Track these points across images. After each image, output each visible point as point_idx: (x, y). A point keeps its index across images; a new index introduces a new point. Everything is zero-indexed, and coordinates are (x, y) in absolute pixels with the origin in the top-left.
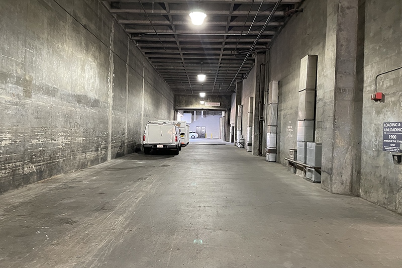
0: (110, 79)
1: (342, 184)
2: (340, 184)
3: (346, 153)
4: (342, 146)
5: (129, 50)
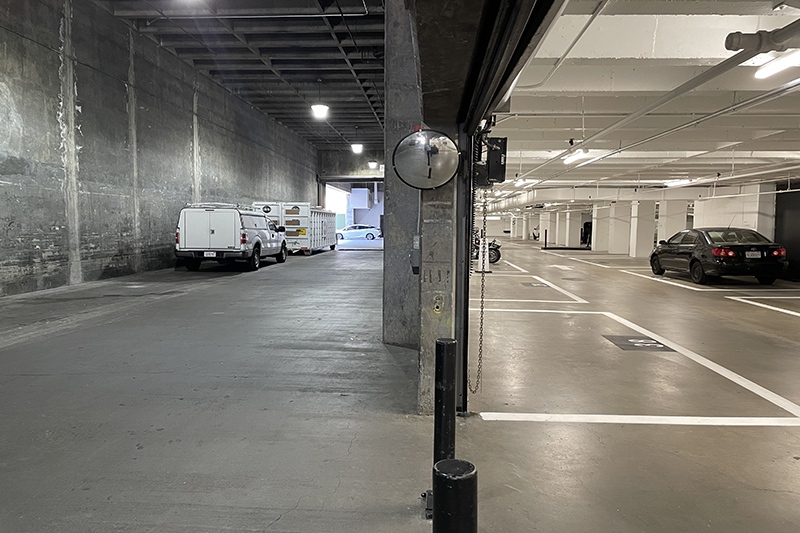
0: (66, 116)
1: (404, 323)
2: (399, 324)
5: (136, 56)
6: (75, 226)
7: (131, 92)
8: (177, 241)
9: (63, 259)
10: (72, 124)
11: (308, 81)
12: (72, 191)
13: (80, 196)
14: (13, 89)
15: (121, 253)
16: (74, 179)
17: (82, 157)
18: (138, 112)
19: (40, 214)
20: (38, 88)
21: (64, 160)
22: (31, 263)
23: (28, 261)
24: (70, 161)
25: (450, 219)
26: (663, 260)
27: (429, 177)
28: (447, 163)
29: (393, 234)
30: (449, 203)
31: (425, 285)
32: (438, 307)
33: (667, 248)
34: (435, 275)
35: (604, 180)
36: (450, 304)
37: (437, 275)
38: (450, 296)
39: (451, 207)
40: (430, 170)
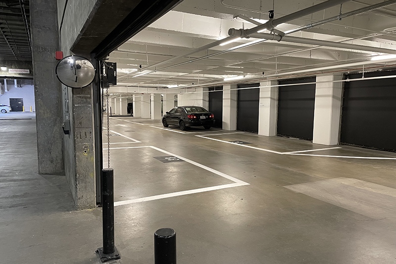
1: (52, 162)
2: (49, 162)
3: (54, 126)
4: (47, 118)
25: (90, 104)
26: (167, 121)
27: (76, 81)
28: (86, 74)
29: (41, 111)
30: (89, 96)
31: (78, 140)
32: (85, 152)
33: (169, 115)
34: (83, 134)
35: (142, 84)
36: (92, 149)
37: (84, 135)
38: (92, 145)
39: (90, 98)
40: (77, 77)
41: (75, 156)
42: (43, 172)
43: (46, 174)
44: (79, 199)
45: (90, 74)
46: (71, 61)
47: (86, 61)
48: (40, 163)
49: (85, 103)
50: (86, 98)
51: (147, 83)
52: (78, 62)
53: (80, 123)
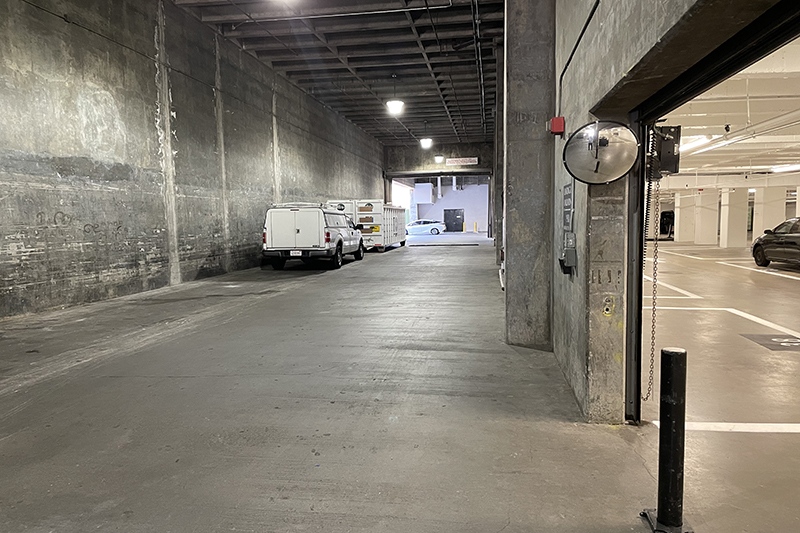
0: (163, 121)
1: (529, 323)
2: (524, 324)
3: (536, 257)
4: (525, 242)
5: (221, 61)
6: (173, 228)
7: (218, 96)
8: (264, 241)
9: (164, 261)
10: (168, 129)
11: (382, 77)
12: (170, 194)
13: (177, 199)
14: (116, 97)
15: (213, 255)
16: (171, 182)
17: (178, 161)
18: (225, 115)
19: (143, 218)
20: (138, 96)
21: (163, 165)
22: (137, 265)
23: (134, 264)
24: (168, 166)
25: (622, 214)
29: (516, 231)
30: (620, 198)
31: (594, 286)
32: (607, 310)
33: (772, 237)
34: (604, 275)
36: (622, 305)
37: (607, 276)
38: (622, 298)
39: (623, 202)
41: (587, 317)
42: (515, 341)
43: (519, 345)
44: (593, 401)
45: (625, 154)
46: (590, 132)
47: (619, 129)
48: (509, 323)
49: (611, 212)
50: (614, 203)
51: (719, 166)
52: (604, 133)
53: (601, 253)
